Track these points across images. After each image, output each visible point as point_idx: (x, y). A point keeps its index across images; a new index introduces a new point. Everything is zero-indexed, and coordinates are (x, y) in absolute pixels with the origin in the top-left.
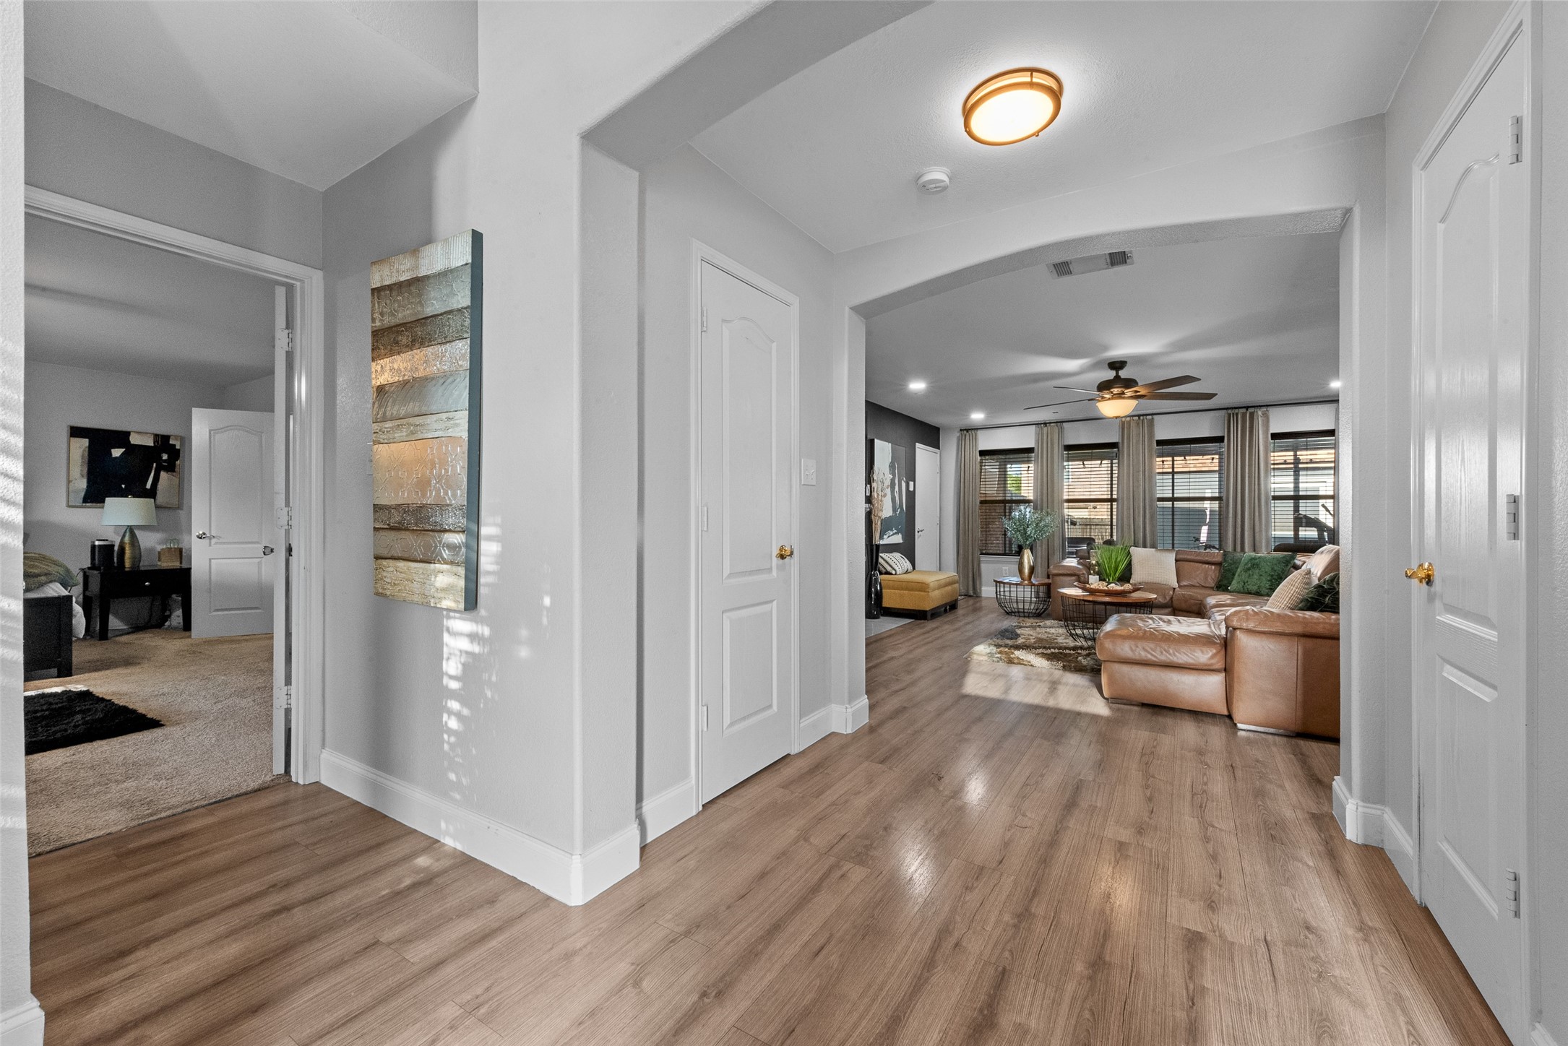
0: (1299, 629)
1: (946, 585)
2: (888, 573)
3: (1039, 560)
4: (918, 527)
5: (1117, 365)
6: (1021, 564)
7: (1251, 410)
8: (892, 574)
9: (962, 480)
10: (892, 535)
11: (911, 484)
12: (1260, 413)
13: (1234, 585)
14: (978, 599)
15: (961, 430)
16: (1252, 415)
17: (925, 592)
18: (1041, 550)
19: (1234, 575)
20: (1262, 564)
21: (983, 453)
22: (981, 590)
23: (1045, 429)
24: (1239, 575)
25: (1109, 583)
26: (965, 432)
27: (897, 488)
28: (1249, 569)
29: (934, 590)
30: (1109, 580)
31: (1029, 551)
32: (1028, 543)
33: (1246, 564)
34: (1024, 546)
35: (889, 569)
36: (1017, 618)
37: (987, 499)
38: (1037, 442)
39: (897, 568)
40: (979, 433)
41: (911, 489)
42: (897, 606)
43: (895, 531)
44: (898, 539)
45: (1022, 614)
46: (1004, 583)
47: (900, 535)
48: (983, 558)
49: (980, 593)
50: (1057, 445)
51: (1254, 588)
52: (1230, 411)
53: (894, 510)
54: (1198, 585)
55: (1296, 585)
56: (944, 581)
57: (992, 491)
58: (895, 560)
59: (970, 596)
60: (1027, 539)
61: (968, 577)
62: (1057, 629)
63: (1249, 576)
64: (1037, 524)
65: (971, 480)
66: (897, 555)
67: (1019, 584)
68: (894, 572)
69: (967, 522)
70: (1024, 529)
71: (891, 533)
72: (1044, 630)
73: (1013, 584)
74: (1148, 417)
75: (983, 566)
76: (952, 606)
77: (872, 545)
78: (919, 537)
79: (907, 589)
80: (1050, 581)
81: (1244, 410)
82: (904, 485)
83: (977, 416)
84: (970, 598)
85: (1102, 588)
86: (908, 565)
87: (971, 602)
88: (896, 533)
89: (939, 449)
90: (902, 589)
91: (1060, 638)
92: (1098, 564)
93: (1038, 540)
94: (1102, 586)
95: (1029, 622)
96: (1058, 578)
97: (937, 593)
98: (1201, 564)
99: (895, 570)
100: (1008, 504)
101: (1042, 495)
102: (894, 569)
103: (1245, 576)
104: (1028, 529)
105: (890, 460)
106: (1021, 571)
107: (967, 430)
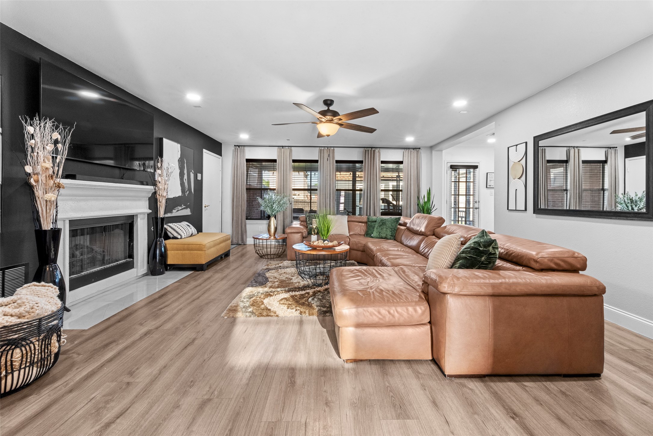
0: (490, 291)
1: (221, 243)
2: (175, 238)
3: (279, 222)
4: (204, 203)
5: (328, 103)
6: (269, 226)
7: (373, 149)
8: (178, 238)
9: (236, 176)
10: (181, 210)
11: (199, 176)
12: (377, 151)
13: (374, 234)
14: (245, 246)
15: (235, 146)
16: (374, 151)
17: (202, 251)
18: (280, 217)
19: (373, 228)
20: (387, 223)
21: (248, 161)
22: (246, 240)
23: (283, 149)
24: (377, 229)
25: (324, 241)
26: (237, 147)
27: (186, 177)
28: (381, 226)
29: (211, 247)
30: (323, 238)
31: (274, 218)
32: (273, 213)
33: (380, 223)
34: (271, 216)
35: (176, 235)
36: (267, 260)
37: (251, 187)
38: (278, 156)
39: (182, 234)
40: (246, 148)
41: (199, 178)
42: (180, 263)
43: (183, 207)
44: (187, 212)
45: (269, 257)
46: (259, 239)
47: (189, 210)
48: (248, 221)
49: (246, 242)
50: (289, 159)
51: (384, 235)
52: (365, 149)
53: (183, 191)
54: (357, 234)
55: (454, 246)
56: (218, 241)
57: (254, 184)
58: (181, 228)
59: (240, 244)
60: (273, 211)
61: (238, 233)
62: (291, 269)
63: (382, 229)
64: (279, 202)
65: (241, 176)
66: (185, 223)
67: (268, 239)
68: (179, 237)
69: (238, 201)
70: (271, 205)
71: (180, 208)
72: (283, 271)
73: (265, 239)
74: (332, 148)
75: (248, 226)
76: (227, 255)
77: (157, 218)
78: (205, 210)
79: (188, 249)
80: (286, 236)
81: (370, 149)
82: (192, 175)
83: (244, 137)
84: (239, 246)
85: (321, 245)
86: (193, 230)
87: (240, 248)
88: (184, 208)
89: (221, 156)
90: (184, 250)
91: (293, 278)
92: (317, 228)
93: (280, 211)
94: (320, 243)
95: (274, 264)
96: (290, 235)
97: (213, 249)
98: (358, 223)
99: (181, 235)
100: (262, 191)
101: (281, 186)
102: (179, 234)
103: (379, 229)
104: (274, 205)
105: (179, 157)
106: (269, 231)
107: (239, 146)
